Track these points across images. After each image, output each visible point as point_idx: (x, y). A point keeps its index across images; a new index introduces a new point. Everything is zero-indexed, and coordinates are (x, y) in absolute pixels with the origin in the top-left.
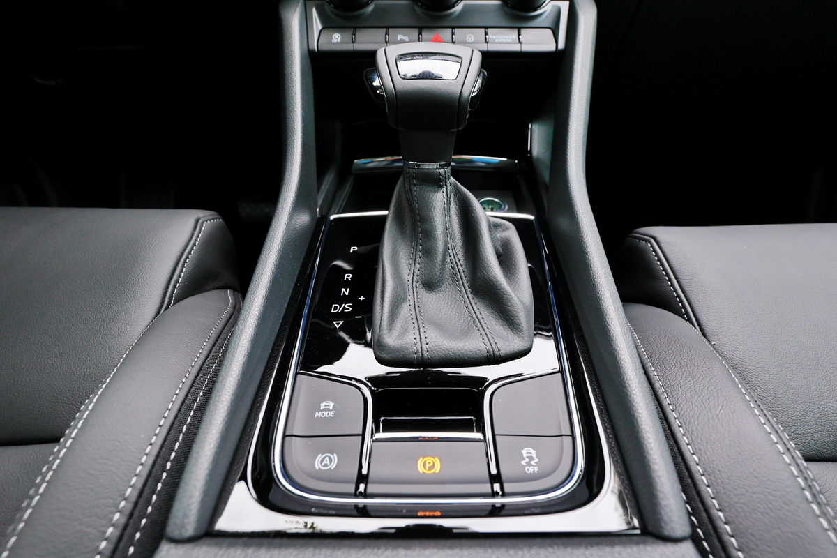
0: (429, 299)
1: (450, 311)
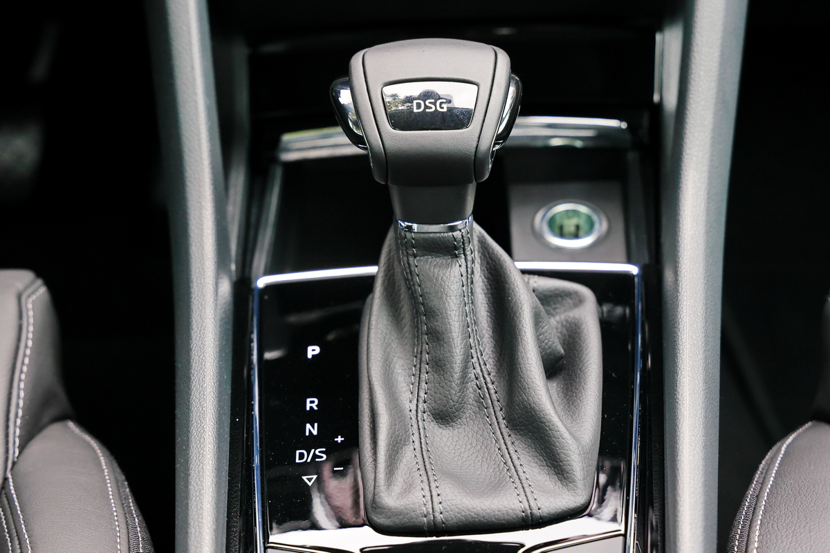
0: (442, 437)
1: (474, 455)
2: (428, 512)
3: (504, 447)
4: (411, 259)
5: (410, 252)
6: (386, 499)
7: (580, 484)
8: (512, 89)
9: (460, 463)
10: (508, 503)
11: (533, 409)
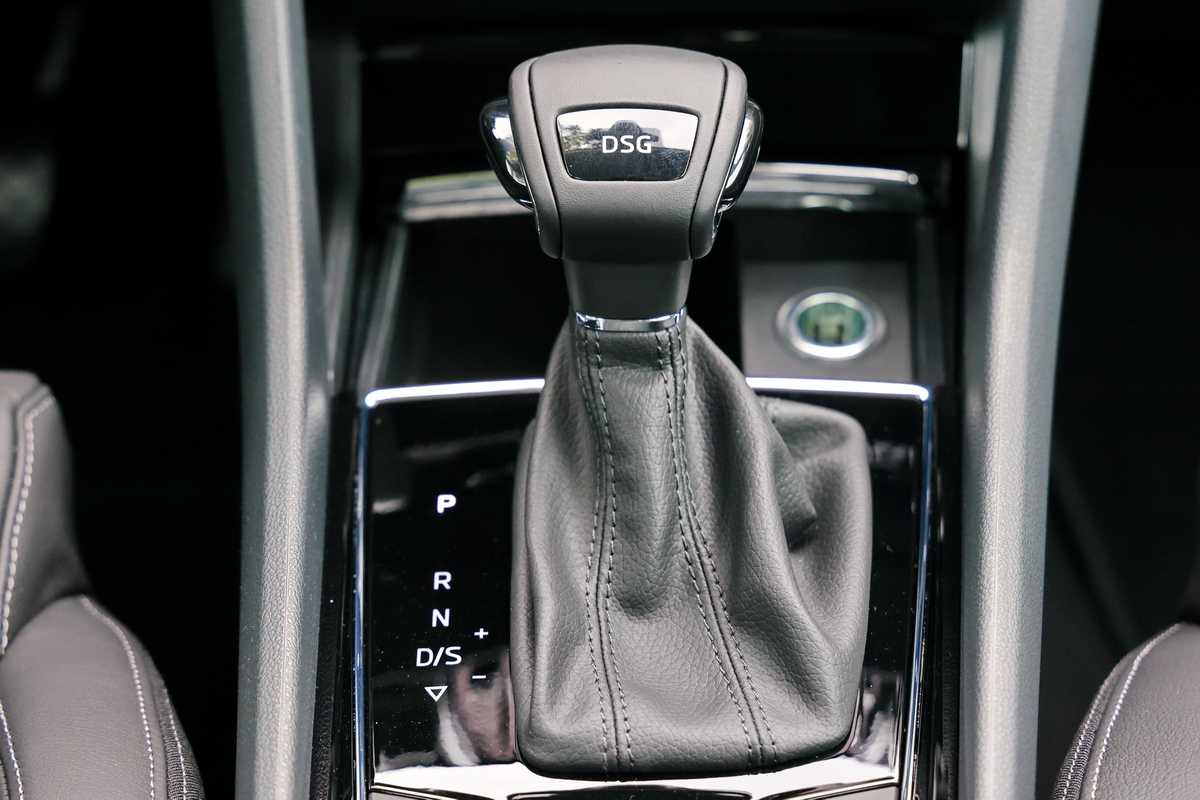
0: (636, 637)
1: (680, 662)
2: (609, 745)
3: (723, 650)
4: (594, 370)
5: (592, 360)
6: (548, 723)
7: (835, 708)
8: (748, 123)
9: (658, 672)
10: (728, 734)
11: (768, 596)
